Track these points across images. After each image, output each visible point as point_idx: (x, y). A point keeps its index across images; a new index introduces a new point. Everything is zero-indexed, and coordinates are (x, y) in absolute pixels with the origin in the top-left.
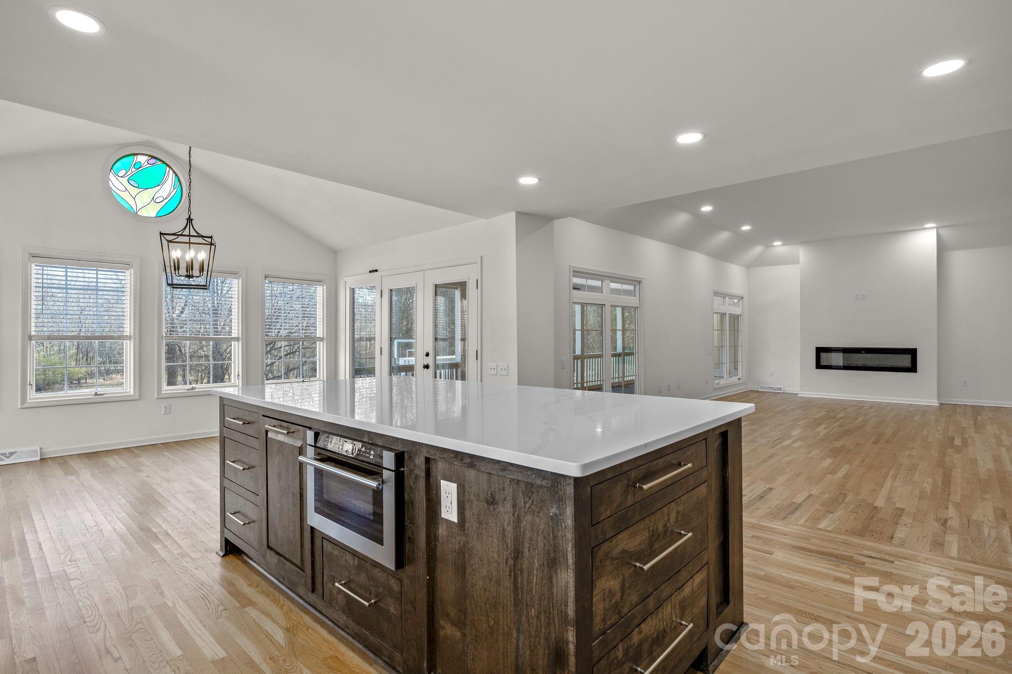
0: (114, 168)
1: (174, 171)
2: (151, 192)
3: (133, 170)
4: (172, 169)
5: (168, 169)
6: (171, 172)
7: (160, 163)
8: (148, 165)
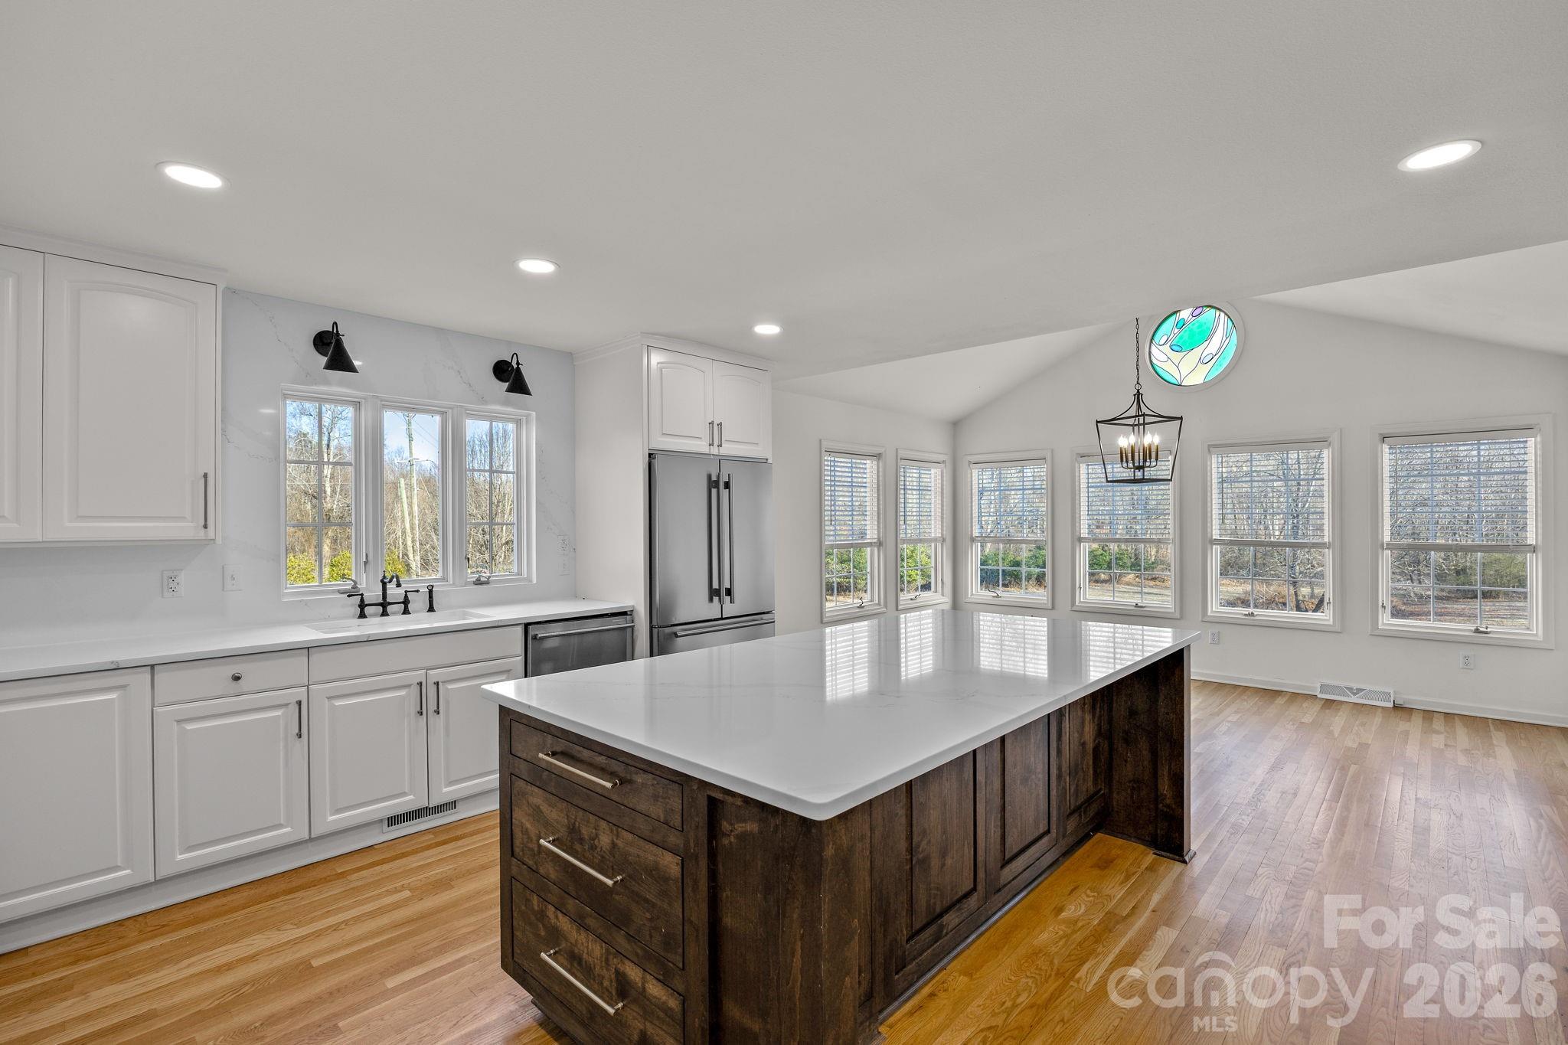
0: (1156, 339)
1: (1226, 314)
2: (1197, 352)
3: (1176, 330)
4: (1223, 311)
5: (1218, 313)
6: (1222, 314)
7: (1208, 309)
8: (1194, 318)
